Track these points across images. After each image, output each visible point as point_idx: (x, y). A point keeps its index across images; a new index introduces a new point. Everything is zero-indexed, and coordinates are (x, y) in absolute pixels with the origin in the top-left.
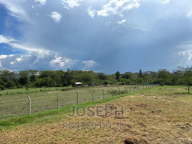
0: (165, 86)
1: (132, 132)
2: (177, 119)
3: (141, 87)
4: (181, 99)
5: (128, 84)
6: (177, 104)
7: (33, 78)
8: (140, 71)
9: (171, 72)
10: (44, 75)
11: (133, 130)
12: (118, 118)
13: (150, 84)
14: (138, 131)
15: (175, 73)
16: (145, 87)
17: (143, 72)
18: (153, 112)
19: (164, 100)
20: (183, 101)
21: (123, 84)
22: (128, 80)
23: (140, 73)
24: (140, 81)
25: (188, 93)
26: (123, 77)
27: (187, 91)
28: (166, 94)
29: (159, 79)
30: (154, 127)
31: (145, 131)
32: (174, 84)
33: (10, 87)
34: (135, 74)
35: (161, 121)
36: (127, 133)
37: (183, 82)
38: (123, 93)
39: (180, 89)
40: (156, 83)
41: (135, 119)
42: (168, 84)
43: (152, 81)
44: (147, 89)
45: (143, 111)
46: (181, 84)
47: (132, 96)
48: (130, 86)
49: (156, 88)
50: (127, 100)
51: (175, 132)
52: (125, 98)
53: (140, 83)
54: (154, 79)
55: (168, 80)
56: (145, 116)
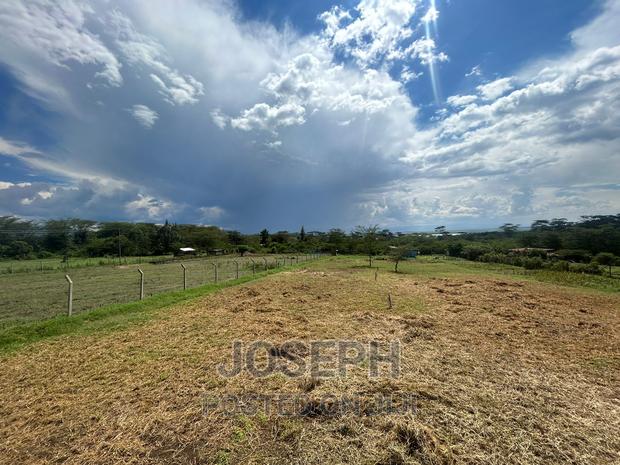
0: (338, 256)
1: (285, 335)
2: (353, 306)
3: (303, 257)
4: (361, 276)
5: (281, 251)
6: (354, 283)
7: (82, 237)
8: (302, 231)
9: (348, 233)
10: (110, 231)
11: (286, 330)
12: (262, 311)
13: (317, 251)
14: (295, 331)
15: (353, 235)
16: (308, 257)
17: (306, 232)
18: (319, 298)
19: (336, 278)
20: (363, 278)
21: (273, 252)
22: (282, 246)
23: (302, 234)
24: (302, 247)
25: (370, 267)
26: (274, 240)
27: (368, 263)
28: (341, 269)
29: (329, 244)
30: (318, 322)
31: (306, 329)
32: (351, 253)
33: (18, 256)
34: (293, 235)
35: (331, 311)
36: (275, 336)
37: (363, 249)
38: (272, 267)
39: (359, 260)
40: (325, 251)
41: (290, 312)
42: (342, 252)
43: (320, 248)
44: (311, 261)
45: (304, 297)
46: (360, 252)
47: (287, 273)
48: (285, 256)
49: (326, 258)
50: (278, 279)
51: (349, 327)
52: (276, 277)
53: (300, 250)
54: (324, 244)
55: (343, 247)
56: (306, 305)
